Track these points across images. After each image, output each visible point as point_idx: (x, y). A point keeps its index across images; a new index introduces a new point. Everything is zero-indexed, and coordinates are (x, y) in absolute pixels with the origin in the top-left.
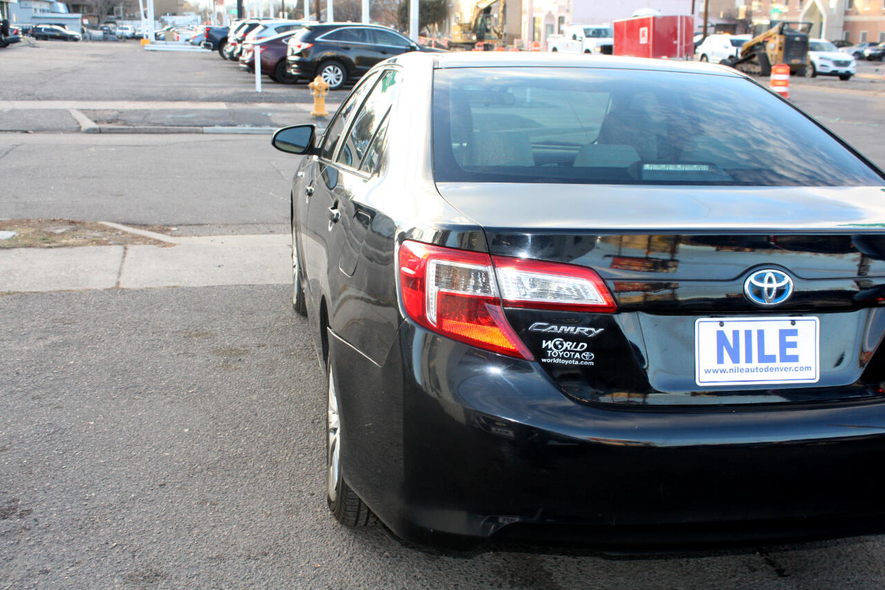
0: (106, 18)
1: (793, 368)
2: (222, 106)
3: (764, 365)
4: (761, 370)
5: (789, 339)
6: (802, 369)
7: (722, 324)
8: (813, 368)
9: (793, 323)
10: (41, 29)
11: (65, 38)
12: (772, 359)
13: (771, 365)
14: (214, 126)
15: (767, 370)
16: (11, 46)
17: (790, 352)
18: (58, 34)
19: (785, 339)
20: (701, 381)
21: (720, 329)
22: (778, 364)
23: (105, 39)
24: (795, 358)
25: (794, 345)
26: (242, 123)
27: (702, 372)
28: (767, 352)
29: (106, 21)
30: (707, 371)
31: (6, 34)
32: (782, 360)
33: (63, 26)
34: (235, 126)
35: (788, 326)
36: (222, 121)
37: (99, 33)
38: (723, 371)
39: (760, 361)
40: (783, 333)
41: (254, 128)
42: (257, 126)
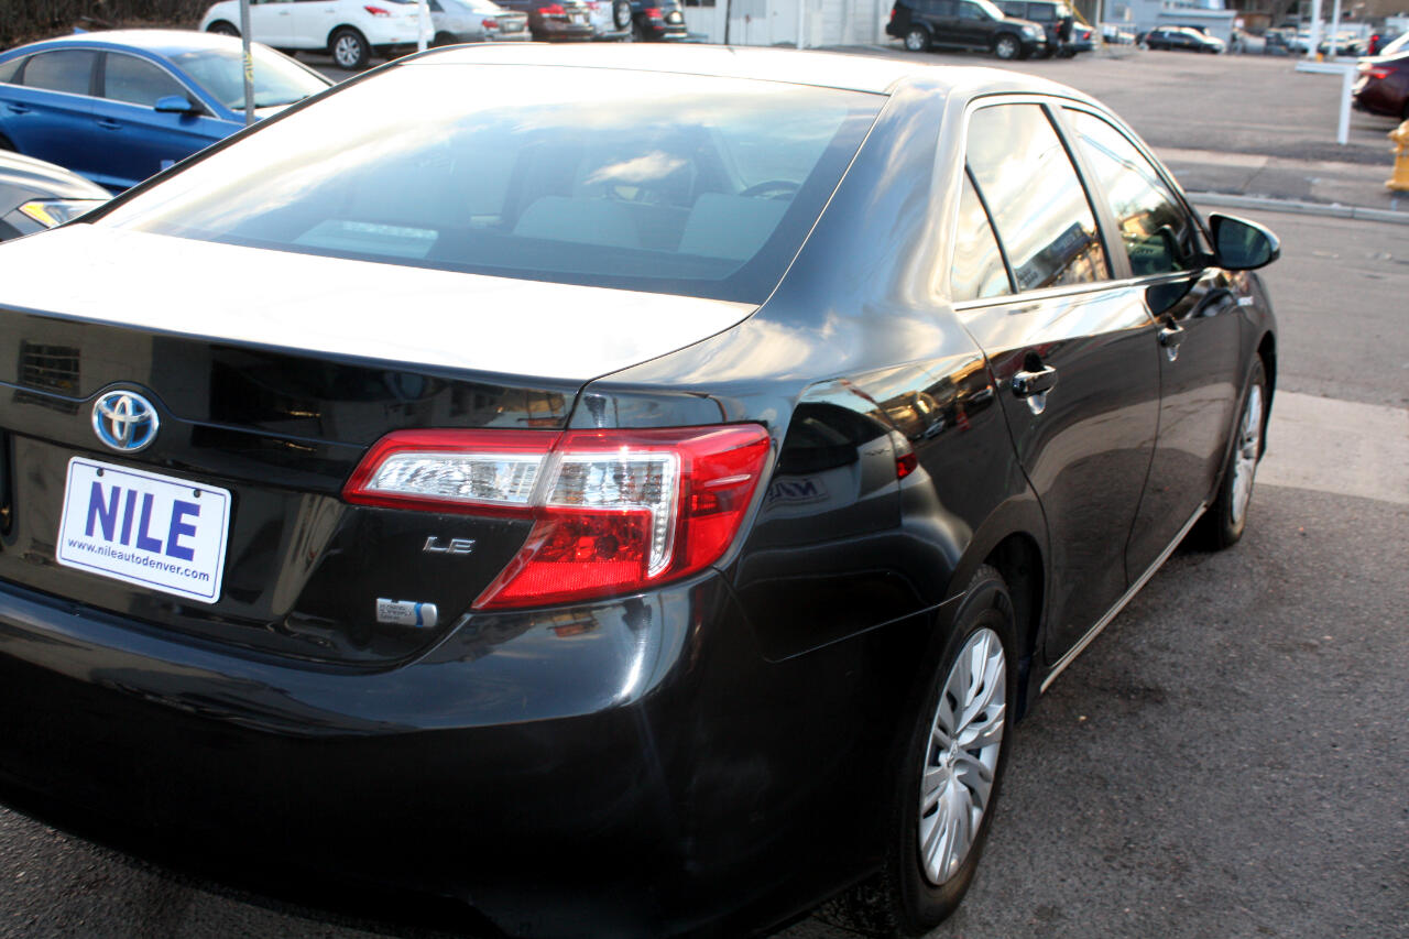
0: (1283, 18)
1: (182, 570)
2: (1259, 162)
3: (143, 554)
4: (139, 561)
5: (186, 519)
6: (195, 575)
7: (100, 472)
8: (212, 578)
9: (197, 493)
10: (1162, 33)
11: (1197, 48)
12: (154, 546)
13: (152, 556)
14: (1205, 191)
15: (146, 562)
16: (1079, 56)
17: (183, 541)
18: (1186, 42)
19: (179, 518)
20: (63, 556)
21: (98, 479)
22: (162, 557)
23: (1266, 52)
24: (187, 554)
25: (190, 531)
26: (1255, 191)
27: (66, 543)
28: (152, 534)
29: (1282, 23)
30: (72, 543)
31: (1066, 38)
32: (169, 553)
33: (1200, 29)
34: (1240, 193)
35: (187, 496)
36: (1223, 186)
37: (1259, 42)
38: (91, 548)
39: (138, 546)
40: (180, 508)
41: (1273, 201)
42: (1278, 196)
